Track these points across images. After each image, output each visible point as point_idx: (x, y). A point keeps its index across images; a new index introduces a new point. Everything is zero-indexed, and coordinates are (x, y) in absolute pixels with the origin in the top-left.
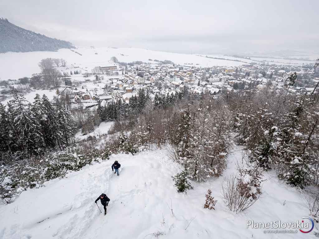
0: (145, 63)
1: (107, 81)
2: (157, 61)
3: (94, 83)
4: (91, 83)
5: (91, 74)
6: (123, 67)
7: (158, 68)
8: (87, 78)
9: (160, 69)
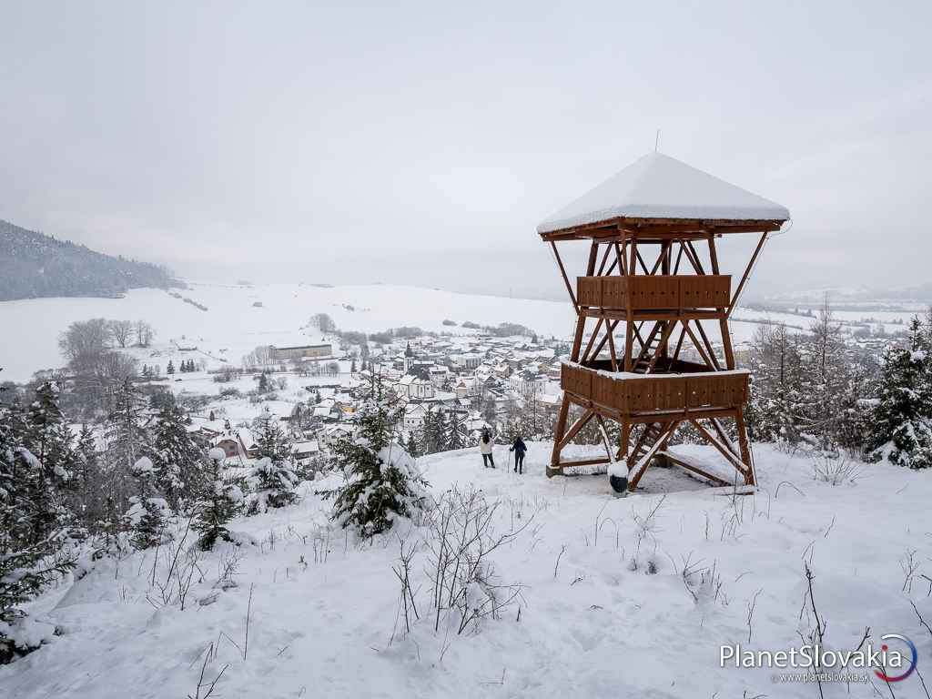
0: (431, 334)
1: (300, 395)
2: (473, 326)
3: (252, 401)
4: (240, 401)
5: (240, 371)
6: (353, 346)
7: (479, 348)
8: (227, 386)
9: (484, 354)
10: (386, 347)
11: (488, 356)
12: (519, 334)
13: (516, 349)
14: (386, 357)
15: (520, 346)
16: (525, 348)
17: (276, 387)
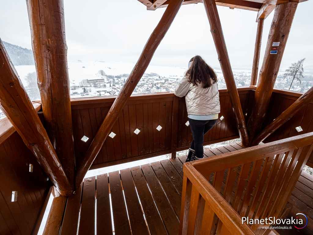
1: (95, 93)
3: (81, 95)
5: (79, 87)
6: (110, 79)
8: (74, 91)
9: (146, 81)
10: (119, 79)
11: (147, 82)
12: (155, 76)
13: (155, 80)
14: (120, 82)
15: (156, 79)
16: (157, 80)
17: (88, 91)
